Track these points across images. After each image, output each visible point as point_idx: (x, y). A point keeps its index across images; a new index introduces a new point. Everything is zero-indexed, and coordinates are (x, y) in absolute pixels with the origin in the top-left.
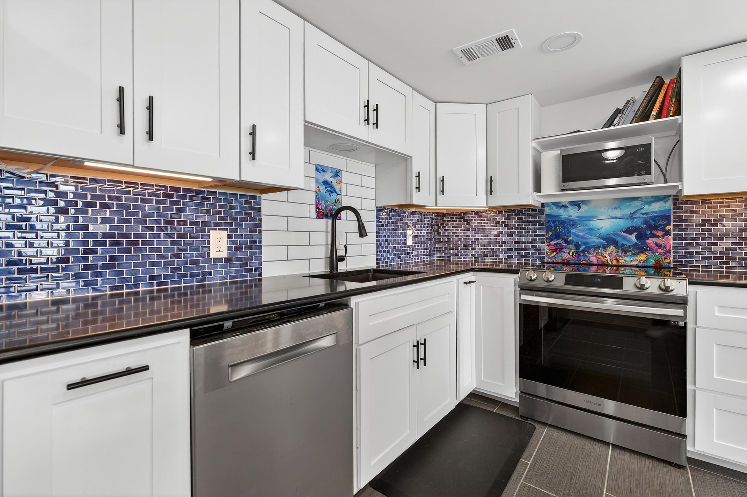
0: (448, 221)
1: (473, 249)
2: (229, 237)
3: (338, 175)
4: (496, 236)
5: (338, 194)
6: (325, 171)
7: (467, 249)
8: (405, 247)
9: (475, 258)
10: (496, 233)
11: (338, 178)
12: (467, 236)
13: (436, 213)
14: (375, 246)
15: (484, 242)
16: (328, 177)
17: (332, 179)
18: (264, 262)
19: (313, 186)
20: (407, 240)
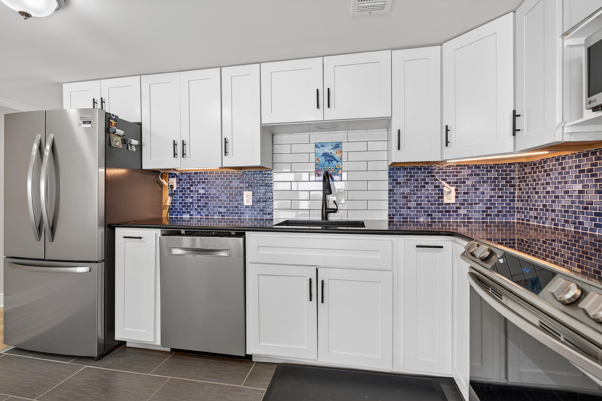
0: (530, 173)
1: (553, 211)
2: (253, 195)
3: (338, 147)
4: (580, 192)
5: (338, 162)
6: (324, 146)
7: (547, 210)
8: (441, 204)
9: (555, 225)
10: (579, 187)
11: (339, 149)
12: (548, 192)
13: (519, 163)
14: (387, 202)
15: (566, 201)
16: (327, 150)
17: (332, 151)
18: (274, 209)
19: (313, 158)
20: (444, 197)
